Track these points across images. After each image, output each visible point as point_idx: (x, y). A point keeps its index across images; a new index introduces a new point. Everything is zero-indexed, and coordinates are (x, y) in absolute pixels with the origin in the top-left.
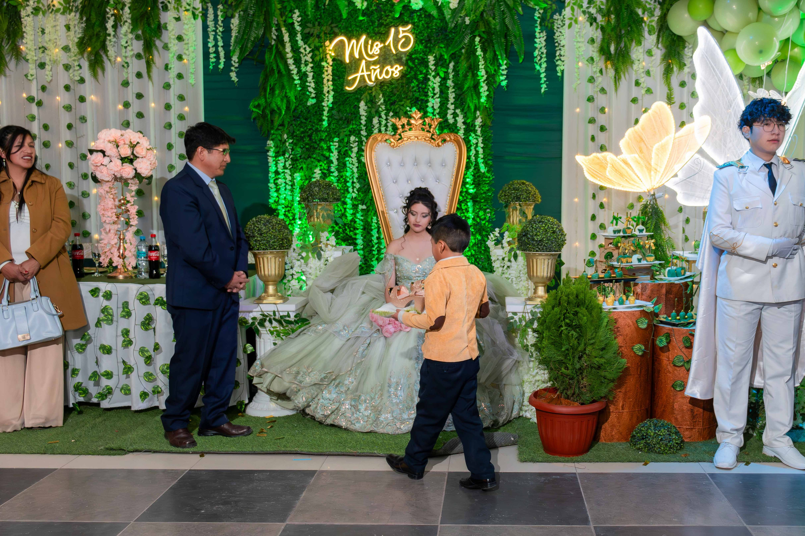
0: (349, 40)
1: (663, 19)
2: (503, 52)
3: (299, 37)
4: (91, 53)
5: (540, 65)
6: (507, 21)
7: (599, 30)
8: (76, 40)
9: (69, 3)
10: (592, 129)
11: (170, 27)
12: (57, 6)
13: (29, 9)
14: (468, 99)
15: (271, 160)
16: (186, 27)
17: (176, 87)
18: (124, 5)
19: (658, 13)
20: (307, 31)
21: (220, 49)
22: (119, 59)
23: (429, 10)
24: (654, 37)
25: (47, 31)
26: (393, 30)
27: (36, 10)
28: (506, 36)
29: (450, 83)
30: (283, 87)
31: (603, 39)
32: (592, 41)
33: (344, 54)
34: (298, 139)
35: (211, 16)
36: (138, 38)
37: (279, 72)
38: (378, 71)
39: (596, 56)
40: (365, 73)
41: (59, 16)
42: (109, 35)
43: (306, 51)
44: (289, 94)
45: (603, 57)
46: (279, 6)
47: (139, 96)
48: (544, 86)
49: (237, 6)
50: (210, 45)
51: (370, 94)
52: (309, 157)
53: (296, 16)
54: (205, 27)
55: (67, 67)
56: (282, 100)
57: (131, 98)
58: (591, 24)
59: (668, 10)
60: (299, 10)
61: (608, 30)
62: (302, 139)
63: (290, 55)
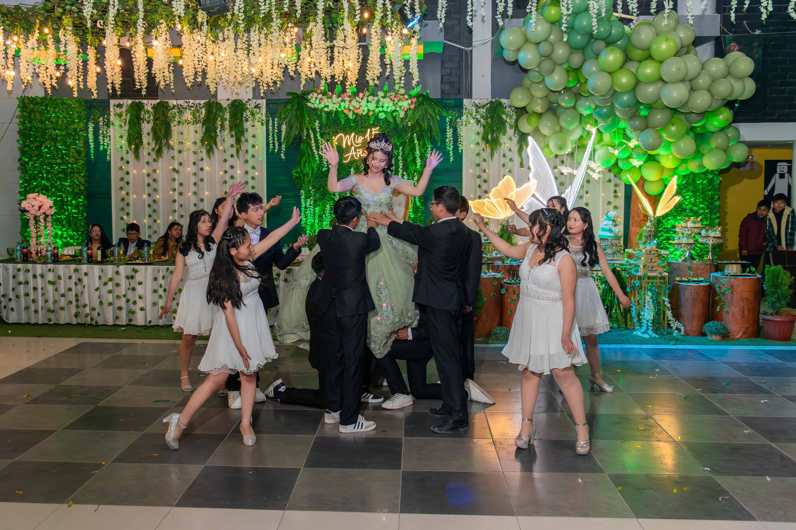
0: (345, 136)
1: (517, 121)
2: (429, 141)
3: (318, 135)
4: (207, 144)
5: (450, 147)
6: (431, 124)
7: (482, 127)
8: (201, 139)
9: (196, 119)
10: (478, 181)
11: (249, 131)
12: (191, 120)
13: (176, 123)
14: (410, 167)
15: (302, 200)
16: (258, 130)
17: (251, 162)
18: (226, 119)
19: (514, 117)
20: (322, 131)
21: (276, 141)
22: (221, 148)
23: (388, 119)
24: (513, 130)
25: (185, 134)
26: (369, 130)
27: (179, 122)
28: (431, 131)
29: (400, 158)
30: (310, 162)
31: (484, 132)
32: (478, 133)
33: (342, 143)
34: (317, 189)
35: (271, 124)
36: (232, 136)
37: (308, 153)
38: (361, 152)
39: (480, 141)
40: (354, 153)
41: (190, 125)
42: (218, 135)
43: (322, 141)
44: (313, 166)
45: (484, 142)
46: (308, 119)
47: (232, 167)
48: (452, 158)
49: (285, 119)
50: (270, 139)
51: (357, 165)
52: (323, 199)
53: (317, 124)
54: (268, 130)
55: (195, 153)
56: (309, 169)
57: (228, 168)
58: (478, 124)
59: (520, 116)
60: (318, 119)
61: (487, 128)
62: (319, 189)
63: (313, 145)
